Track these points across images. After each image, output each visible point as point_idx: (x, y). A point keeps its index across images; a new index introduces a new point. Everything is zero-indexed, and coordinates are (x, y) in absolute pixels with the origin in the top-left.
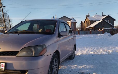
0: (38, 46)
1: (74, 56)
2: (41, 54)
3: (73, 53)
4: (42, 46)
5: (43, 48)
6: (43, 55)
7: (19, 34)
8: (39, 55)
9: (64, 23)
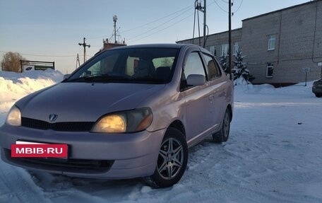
0: (134, 110)
1: (226, 136)
2: (140, 128)
3: (223, 127)
4: (142, 111)
5: (144, 114)
6: (145, 130)
7: (93, 84)
8: (138, 130)
9: (198, 52)
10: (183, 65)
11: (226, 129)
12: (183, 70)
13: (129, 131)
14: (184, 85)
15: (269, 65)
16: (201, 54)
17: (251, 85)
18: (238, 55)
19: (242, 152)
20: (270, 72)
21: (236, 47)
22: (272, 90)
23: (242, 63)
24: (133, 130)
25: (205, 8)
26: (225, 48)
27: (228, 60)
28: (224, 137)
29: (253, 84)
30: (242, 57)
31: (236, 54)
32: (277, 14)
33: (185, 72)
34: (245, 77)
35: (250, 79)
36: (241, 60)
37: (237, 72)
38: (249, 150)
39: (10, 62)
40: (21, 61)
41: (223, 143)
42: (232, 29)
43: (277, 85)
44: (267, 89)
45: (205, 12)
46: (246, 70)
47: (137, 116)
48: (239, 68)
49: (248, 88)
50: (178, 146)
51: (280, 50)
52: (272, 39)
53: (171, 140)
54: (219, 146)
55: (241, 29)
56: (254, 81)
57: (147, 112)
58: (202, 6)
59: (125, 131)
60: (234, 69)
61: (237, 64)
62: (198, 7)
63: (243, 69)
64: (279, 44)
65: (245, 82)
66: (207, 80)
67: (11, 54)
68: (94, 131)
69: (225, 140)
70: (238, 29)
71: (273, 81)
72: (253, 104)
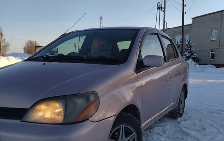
0: (76, 95)
1: (181, 112)
2: (81, 118)
3: (179, 104)
4: (86, 96)
6: (88, 120)
7: (44, 64)
8: (77, 121)
9: (157, 34)
10: (141, 46)
11: (181, 106)
12: (140, 51)
13: (67, 121)
14: (141, 66)
15: (212, 51)
16: (160, 36)
17: (198, 66)
18: (189, 43)
19: (197, 130)
20: (213, 56)
21: (187, 37)
22: (214, 69)
23: (192, 49)
24: (72, 120)
25: (164, 8)
26: (179, 38)
27: (181, 47)
28: (179, 112)
29: (200, 65)
30: (192, 45)
31: (187, 43)
32: (218, 14)
33: (142, 53)
34: (194, 59)
35: (197, 60)
36: (191, 47)
37: (187, 55)
38: (204, 129)
39: (30, 47)
40: (36, 46)
41: (179, 119)
42: (184, 24)
43: (218, 66)
44: (210, 68)
45: (164, 11)
46: (194, 54)
47: (80, 102)
48: (189, 52)
49: (196, 68)
50: (131, 133)
51: (220, 40)
52: (215, 32)
53: (123, 127)
54: (175, 121)
55: (191, 24)
56: (200, 62)
57: (92, 98)
58: (163, 7)
59: (61, 122)
60: (185, 54)
61: (187, 49)
62: (159, 8)
63: (192, 54)
64: (219, 36)
65: (193, 63)
66: (165, 61)
67: (31, 42)
68: (26, 120)
69: (181, 116)
70: (189, 25)
71: (214, 63)
72: (201, 81)
